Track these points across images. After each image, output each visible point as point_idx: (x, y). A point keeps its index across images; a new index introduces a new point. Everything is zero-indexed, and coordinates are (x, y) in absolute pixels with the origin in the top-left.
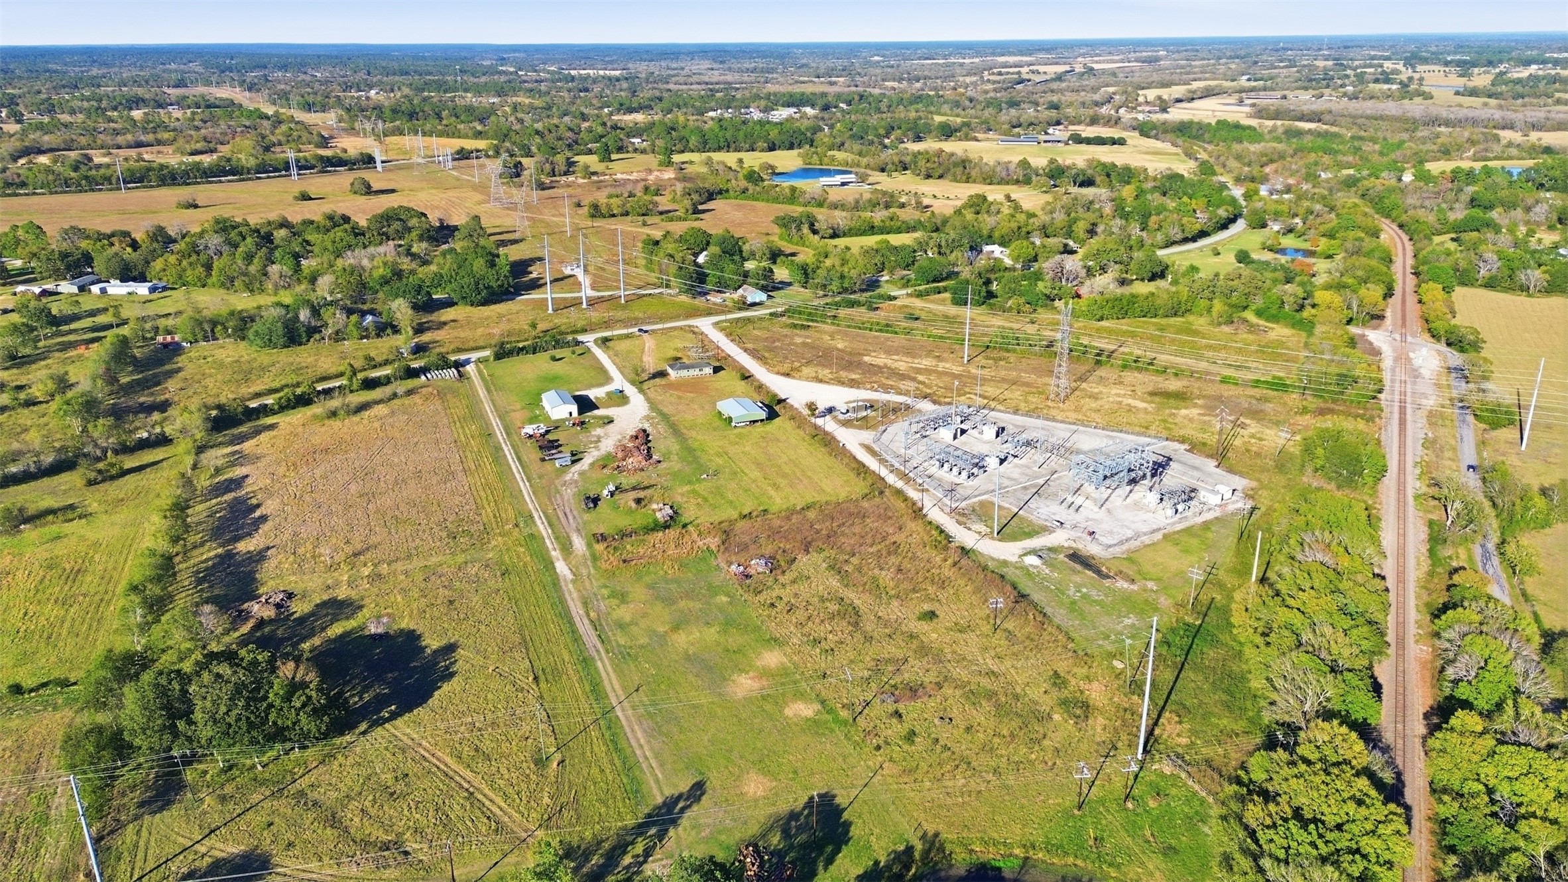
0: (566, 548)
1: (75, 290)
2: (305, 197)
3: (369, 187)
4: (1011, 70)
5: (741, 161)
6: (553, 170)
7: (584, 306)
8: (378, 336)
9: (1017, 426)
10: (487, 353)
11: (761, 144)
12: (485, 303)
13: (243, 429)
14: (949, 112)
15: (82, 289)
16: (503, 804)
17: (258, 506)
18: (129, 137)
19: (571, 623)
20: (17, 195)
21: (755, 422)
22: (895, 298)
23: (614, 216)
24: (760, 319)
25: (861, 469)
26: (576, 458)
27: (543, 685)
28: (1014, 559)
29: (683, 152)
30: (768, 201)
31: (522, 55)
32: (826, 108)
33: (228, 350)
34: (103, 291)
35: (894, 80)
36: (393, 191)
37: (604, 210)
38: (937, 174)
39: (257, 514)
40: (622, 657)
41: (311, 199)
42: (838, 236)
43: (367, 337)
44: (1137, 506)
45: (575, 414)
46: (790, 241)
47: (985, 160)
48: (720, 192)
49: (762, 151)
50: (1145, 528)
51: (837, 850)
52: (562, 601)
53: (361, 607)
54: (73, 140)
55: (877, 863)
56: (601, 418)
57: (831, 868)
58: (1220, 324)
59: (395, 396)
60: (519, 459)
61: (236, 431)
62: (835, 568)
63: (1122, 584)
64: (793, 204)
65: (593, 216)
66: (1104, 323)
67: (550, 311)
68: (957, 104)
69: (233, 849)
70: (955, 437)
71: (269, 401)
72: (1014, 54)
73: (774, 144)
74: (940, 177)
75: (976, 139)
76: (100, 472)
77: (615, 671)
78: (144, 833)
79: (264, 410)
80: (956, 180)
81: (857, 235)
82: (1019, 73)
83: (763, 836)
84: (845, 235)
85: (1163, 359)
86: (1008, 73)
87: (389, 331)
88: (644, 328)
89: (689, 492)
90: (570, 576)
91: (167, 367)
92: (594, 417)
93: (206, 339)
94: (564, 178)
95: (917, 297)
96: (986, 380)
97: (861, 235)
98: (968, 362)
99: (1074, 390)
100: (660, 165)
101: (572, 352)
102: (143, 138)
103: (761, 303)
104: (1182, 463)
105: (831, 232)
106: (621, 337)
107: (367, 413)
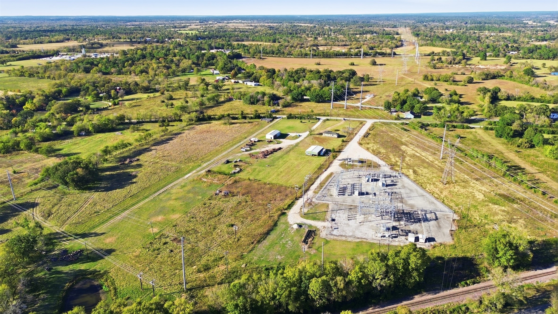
0: (199, 171)
1: (242, 82)
2: (352, 64)
3: (376, 62)
5: (544, 64)
7: (345, 108)
8: (272, 106)
9: (403, 186)
10: (285, 116)
12: (319, 102)
13: (205, 122)
15: (244, 82)
17: (172, 140)
18: (344, 43)
19: (163, 188)
21: (313, 155)
22: (472, 128)
24: (395, 124)
25: (312, 180)
26: (250, 150)
27: (129, 198)
30: (518, 82)
33: (240, 103)
34: (247, 84)
36: (384, 65)
37: (430, 78)
39: (169, 141)
40: (154, 200)
43: (269, 106)
48: (501, 76)
52: (172, 183)
53: (141, 168)
55: (89, 269)
56: (279, 141)
59: (245, 122)
60: (237, 147)
61: (203, 122)
62: (239, 203)
64: (527, 84)
65: (424, 79)
67: (332, 107)
70: (368, 181)
76: (163, 124)
77: (145, 203)
79: (214, 119)
81: (522, 101)
84: (515, 100)
87: (276, 105)
88: (345, 119)
89: (254, 168)
90: (186, 177)
91: (221, 104)
92: (276, 141)
93: (239, 99)
94: (454, 66)
95: (485, 129)
96: (432, 166)
97: (525, 101)
98: (442, 158)
99: (463, 182)
100: (504, 63)
101: (309, 121)
102: (347, 43)
103: (410, 119)
104: (438, 223)
105: (506, 97)
106: (334, 120)
107: (233, 125)
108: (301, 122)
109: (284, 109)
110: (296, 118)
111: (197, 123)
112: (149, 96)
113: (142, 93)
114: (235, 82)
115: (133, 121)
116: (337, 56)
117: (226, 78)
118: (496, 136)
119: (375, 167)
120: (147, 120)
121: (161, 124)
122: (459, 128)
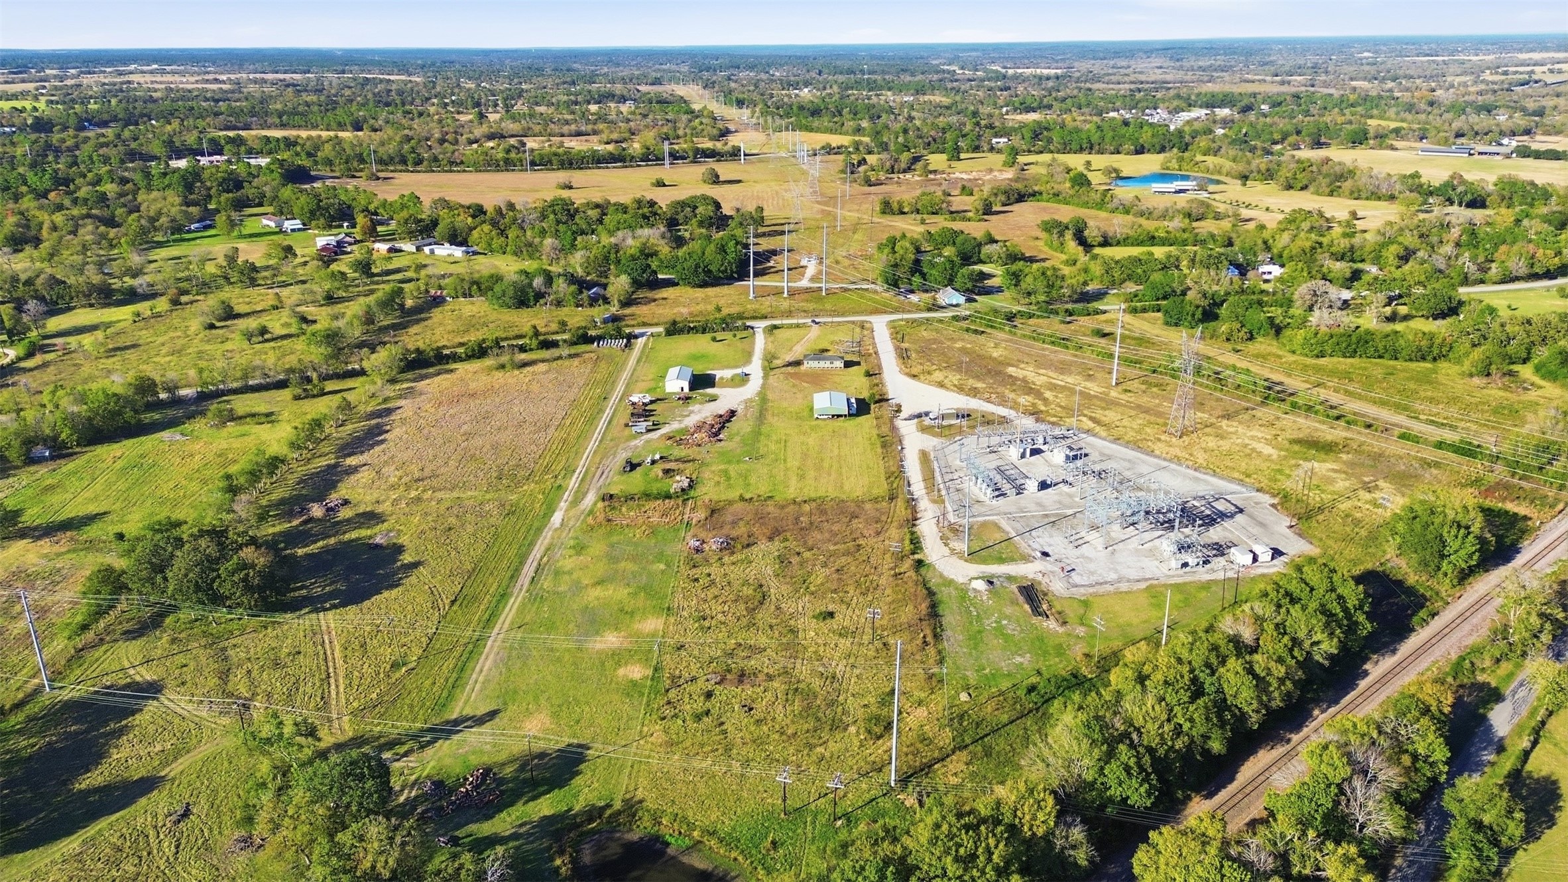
0: (576, 502)
1: (413, 249)
2: (660, 184)
3: (717, 176)
4: (1521, 69)
5: (1088, 163)
6: (893, 167)
7: (785, 295)
8: (591, 305)
9: (1102, 454)
10: (661, 329)
11: (1128, 146)
12: (704, 285)
13: (431, 370)
14: (1393, 116)
15: (419, 249)
16: (342, 690)
17: (387, 431)
18: (573, 127)
19: (522, 562)
20: (451, 171)
21: (839, 416)
22: (1105, 312)
23: (904, 213)
24: (941, 321)
25: (897, 474)
26: (656, 426)
27: (455, 608)
28: (961, 580)
29: (1041, 152)
30: (1078, 205)
31: (979, 54)
32: (1247, 109)
33: (476, 307)
34: (432, 252)
35: (1365, 79)
36: (739, 181)
37: (895, 206)
38: (1300, 185)
39: (382, 437)
40: (535, 597)
41: (664, 185)
42: (1111, 245)
43: (582, 306)
44: (1152, 553)
45: (686, 390)
46: (1051, 247)
47: (1375, 171)
48: (1034, 194)
49: (1128, 153)
50: (1133, 574)
51: (548, 792)
52: (532, 544)
53: (383, 522)
54: (529, 128)
55: (570, 810)
56: (708, 395)
57: (531, 804)
58: (1471, 375)
59: (560, 358)
60: (610, 422)
61: (424, 371)
62: (782, 560)
63: (1052, 624)
64: (1100, 209)
65: (884, 213)
66: (1322, 361)
67: (751, 296)
68: (1410, 108)
69: (149, 677)
70: (1023, 456)
71: (461, 350)
72: (1547, 49)
73: (1143, 147)
74: (1303, 188)
75: (1393, 148)
76: (305, 390)
77: (518, 610)
78: (109, 653)
79: (454, 358)
80: (1317, 193)
81: (1132, 245)
82: (1532, 72)
83: (503, 764)
84: (1118, 244)
85: (1353, 406)
86: (1516, 73)
87: (601, 302)
88: (817, 320)
89: (720, 471)
90: (557, 525)
91: (422, 316)
92: (701, 395)
93: (465, 295)
94: (901, 176)
95: (1131, 312)
96: (1118, 404)
97: (1138, 245)
98: (1117, 384)
99: (1207, 426)
100: (1004, 165)
101: (735, 336)
102: (583, 128)
103: (957, 305)
104: (1251, 516)
105: (1100, 239)
106: (790, 326)
107: (528, 369)
108: (714, 339)
109: (627, 311)
110: (690, 330)
111: (410, 375)
112: (138, 315)
113: (91, 305)
114: (390, 250)
115: (183, 392)
116: (599, 162)
117: (348, 239)
118: (1167, 323)
119: (1000, 423)
120: (235, 385)
121: (299, 391)
122: (1079, 315)
